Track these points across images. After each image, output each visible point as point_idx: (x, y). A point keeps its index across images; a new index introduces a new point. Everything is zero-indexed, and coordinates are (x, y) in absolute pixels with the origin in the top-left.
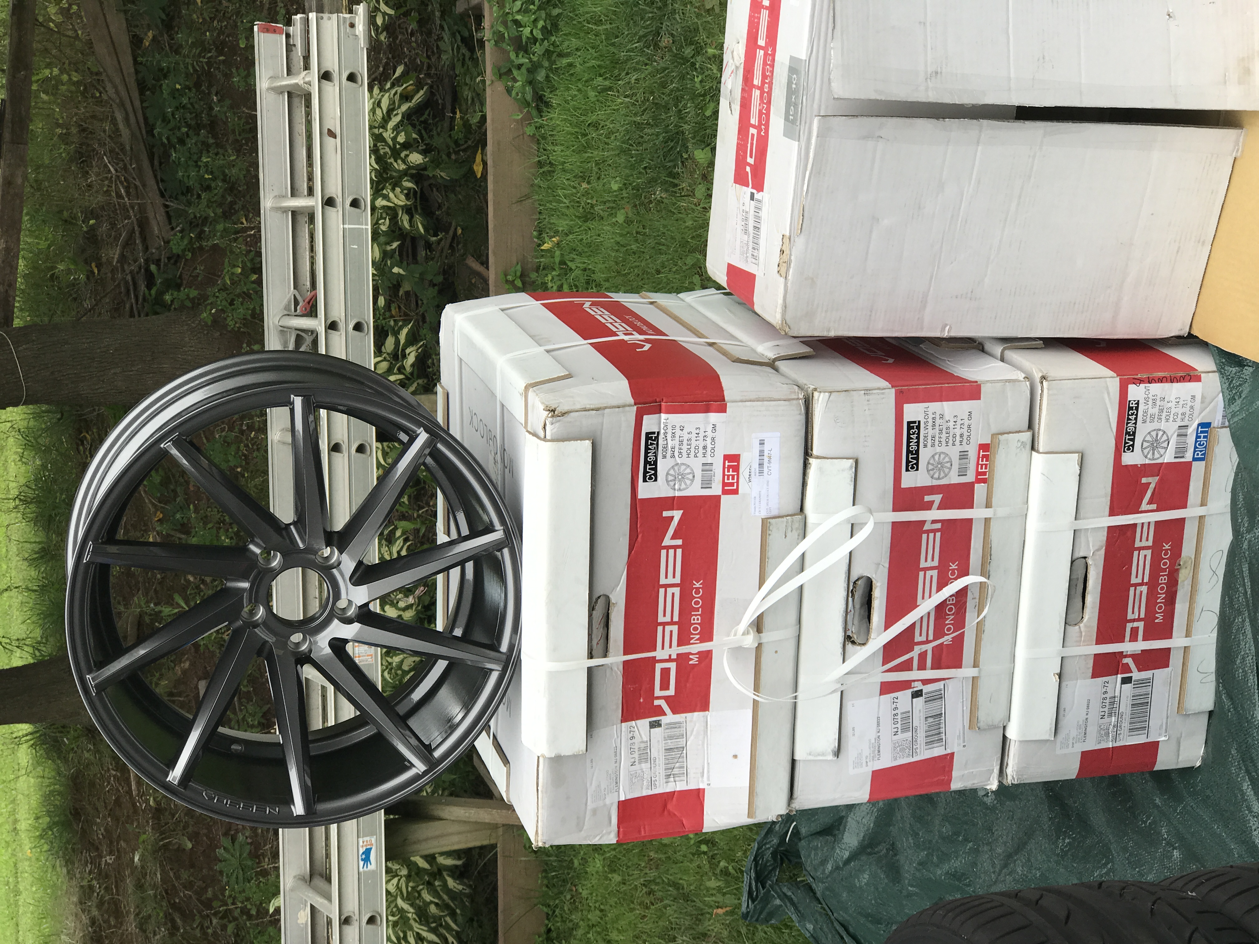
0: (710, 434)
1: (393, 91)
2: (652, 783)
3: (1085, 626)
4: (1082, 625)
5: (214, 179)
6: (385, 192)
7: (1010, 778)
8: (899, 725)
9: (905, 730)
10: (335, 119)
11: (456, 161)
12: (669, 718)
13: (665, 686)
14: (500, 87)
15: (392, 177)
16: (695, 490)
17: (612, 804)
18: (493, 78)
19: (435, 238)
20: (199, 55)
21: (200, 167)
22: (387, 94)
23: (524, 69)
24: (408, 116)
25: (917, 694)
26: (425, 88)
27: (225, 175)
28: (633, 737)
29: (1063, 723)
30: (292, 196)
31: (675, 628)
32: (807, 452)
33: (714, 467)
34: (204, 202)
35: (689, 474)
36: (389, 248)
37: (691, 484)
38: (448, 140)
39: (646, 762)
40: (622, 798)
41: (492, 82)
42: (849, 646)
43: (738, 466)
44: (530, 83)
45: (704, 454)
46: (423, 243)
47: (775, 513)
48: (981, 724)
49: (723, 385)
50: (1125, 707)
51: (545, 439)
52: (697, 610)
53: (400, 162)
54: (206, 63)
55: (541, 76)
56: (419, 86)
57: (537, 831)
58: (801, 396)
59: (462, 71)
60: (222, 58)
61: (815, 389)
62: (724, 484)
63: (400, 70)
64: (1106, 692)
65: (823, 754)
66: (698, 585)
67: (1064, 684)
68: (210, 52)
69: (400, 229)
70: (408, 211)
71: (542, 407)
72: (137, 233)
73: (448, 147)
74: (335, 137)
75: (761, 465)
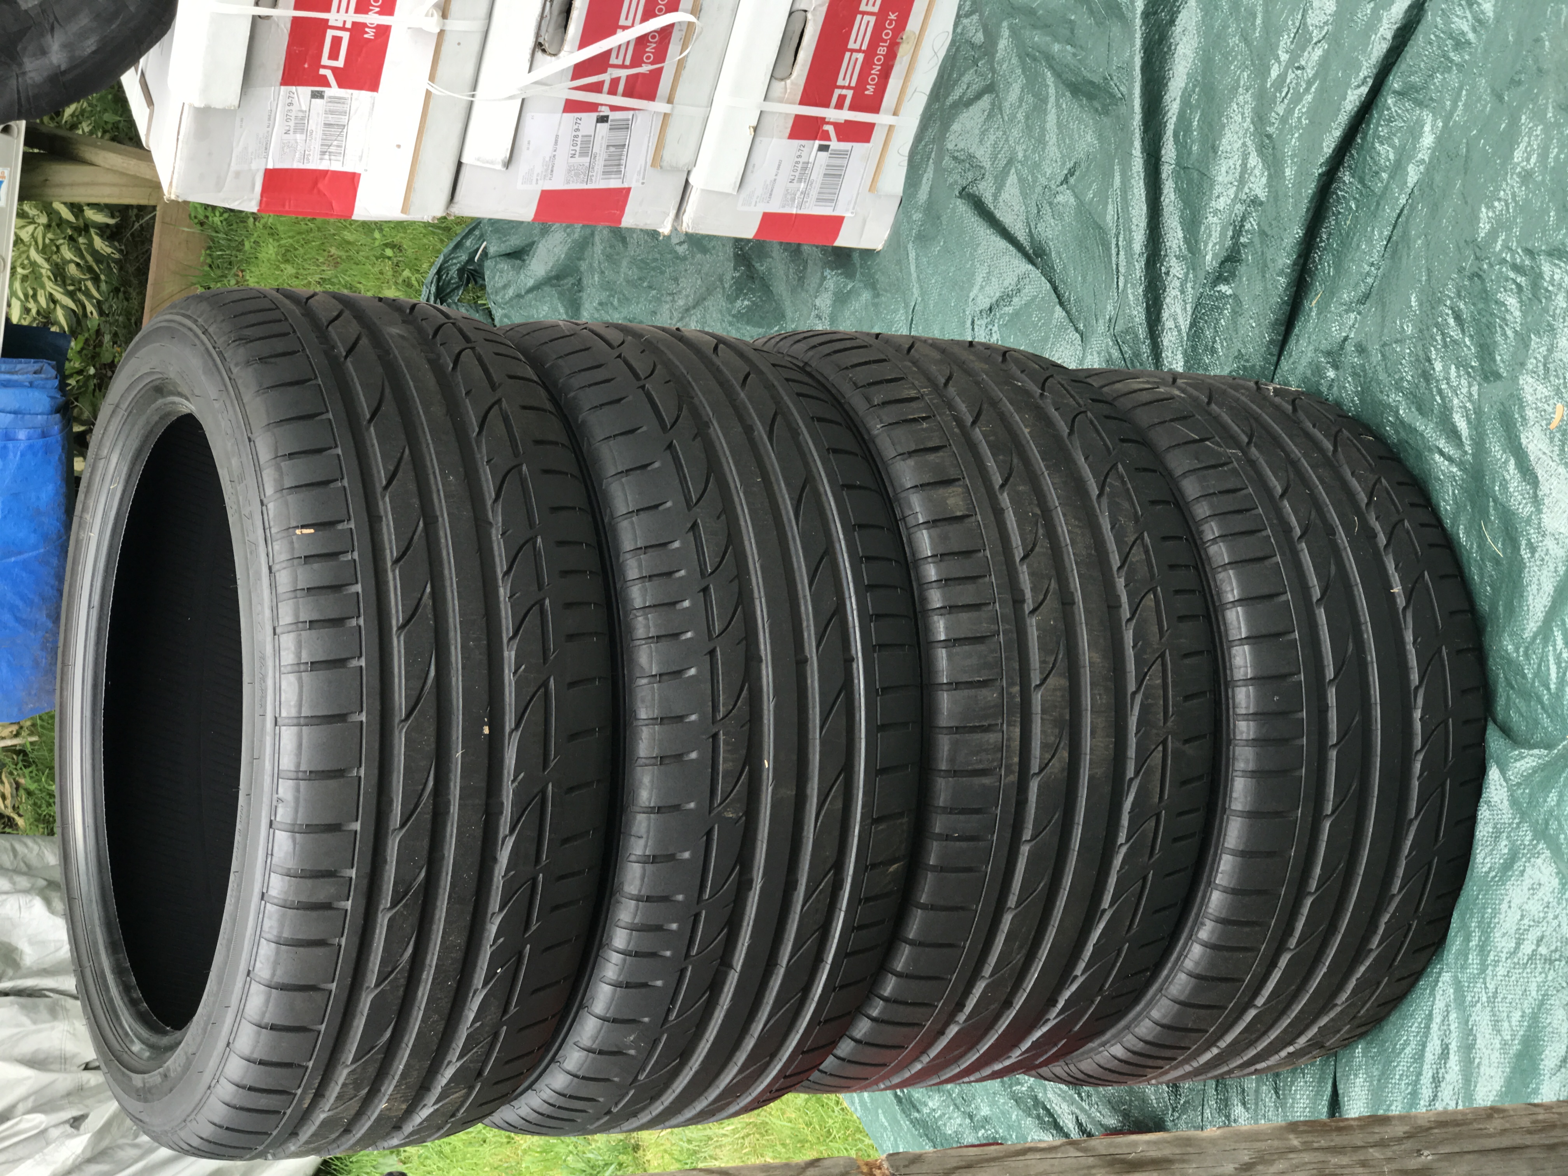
2: (304, 157)
3: (792, 83)
4: (788, 82)
7: (685, 225)
8: (578, 148)
9: (583, 154)
12: (334, 91)
13: (334, 55)
17: (258, 170)
25: (603, 119)
28: (291, 104)
29: (751, 178)
39: (302, 133)
40: (270, 166)
42: (539, 54)
48: (664, 164)
50: (817, 176)
57: (171, 182)
64: (800, 156)
65: (492, 163)
67: (758, 140)
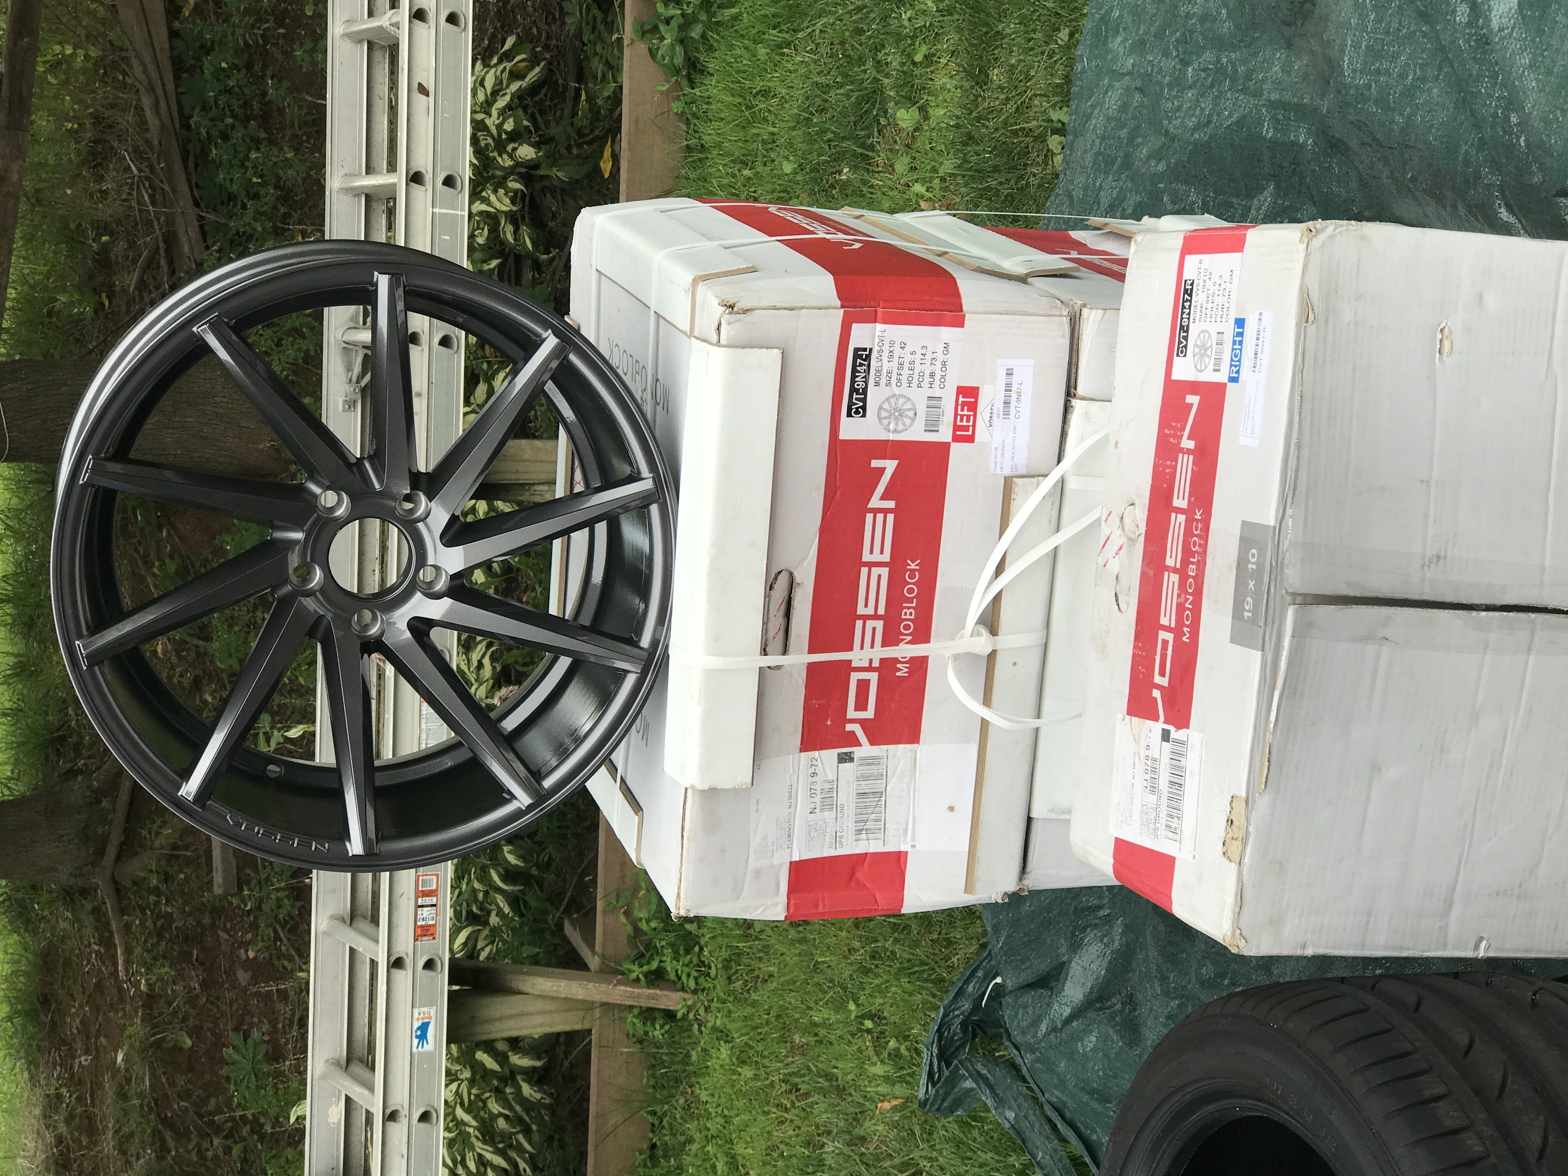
0: (940, 357)
1: (501, 67)
2: (836, 840)
5: (264, 184)
6: (484, 194)
10: (428, 71)
11: (578, 156)
12: (865, 750)
13: (861, 705)
14: (642, 47)
15: (494, 177)
16: (916, 433)
17: (781, 865)
18: (635, 38)
19: (545, 257)
20: (253, 26)
21: (247, 168)
22: (493, 70)
23: (674, 23)
24: (519, 96)
26: (542, 64)
27: (278, 178)
28: (814, 774)
30: (367, 173)
31: (879, 625)
32: (1070, 393)
33: (943, 403)
34: (250, 212)
35: (909, 410)
36: (486, 267)
37: (911, 425)
38: (569, 128)
39: (831, 809)
40: (796, 858)
41: (632, 42)
43: (976, 403)
44: (682, 42)
45: (931, 383)
46: (530, 262)
47: (1022, 470)
49: (961, 291)
51: (718, 343)
52: (910, 600)
53: (505, 156)
54: (262, 35)
55: (696, 32)
56: (534, 61)
57: (679, 894)
58: (1065, 313)
59: (592, 37)
60: (281, 31)
61: (1084, 305)
62: (956, 428)
63: (510, 41)
65: (1069, 812)
66: (913, 566)
68: (267, 21)
69: (502, 243)
70: (513, 218)
71: (715, 302)
72: (162, 251)
73: (568, 137)
74: (427, 95)
75: (1007, 403)
